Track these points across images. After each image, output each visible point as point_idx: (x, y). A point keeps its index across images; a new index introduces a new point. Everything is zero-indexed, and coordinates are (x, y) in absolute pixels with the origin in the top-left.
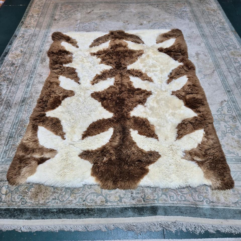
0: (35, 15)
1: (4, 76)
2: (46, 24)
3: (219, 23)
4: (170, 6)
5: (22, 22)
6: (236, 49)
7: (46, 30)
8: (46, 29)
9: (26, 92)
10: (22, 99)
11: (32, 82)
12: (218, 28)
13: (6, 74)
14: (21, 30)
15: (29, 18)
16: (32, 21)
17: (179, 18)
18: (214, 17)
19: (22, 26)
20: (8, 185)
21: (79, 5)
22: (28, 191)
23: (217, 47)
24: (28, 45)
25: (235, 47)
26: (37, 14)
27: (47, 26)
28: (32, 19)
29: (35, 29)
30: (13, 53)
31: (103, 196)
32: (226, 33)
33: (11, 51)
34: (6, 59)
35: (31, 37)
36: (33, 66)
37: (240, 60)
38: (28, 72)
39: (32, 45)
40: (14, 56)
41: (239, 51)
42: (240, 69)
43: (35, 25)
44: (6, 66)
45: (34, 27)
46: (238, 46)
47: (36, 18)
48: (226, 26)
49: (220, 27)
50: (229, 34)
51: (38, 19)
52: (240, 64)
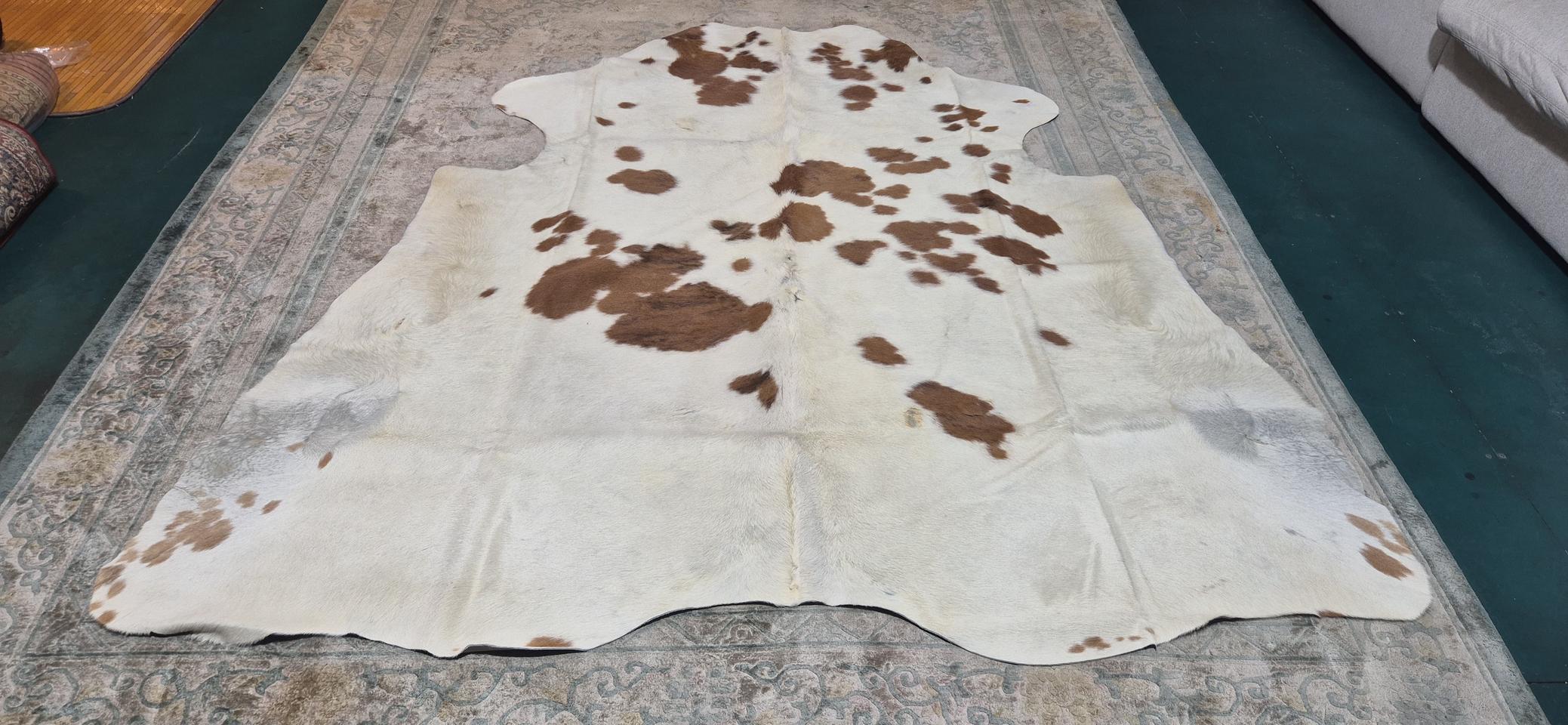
0: (362, 26)
1: (204, 249)
2: (401, 60)
3: (1106, 73)
4: (917, 8)
5: (304, 49)
6: (1171, 169)
7: (402, 80)
8: (400, 79)
9: (292, 314)
10: (272, 338)
11: (320, 277)
12: (1103, 90)
13: (211, 242)
14: (294, 79)
15: (336, 38)
16: (347, 47)
17: (951, 50)
18: (1090, 49)
19: (300, 63)
20: (173, 670)
22: (257, 695)
24: (321, 135)
25: (1164, 161)
26: (368, 23)
27: (407, 66)
28: (347, 38)
29: (354, 78)
30: (251, 163)
31: (575, 713)
32: (1133, 107)
33: (245, 154)
34: (221, 187)
35: (334, 106)
36: (330, 216)
37: (1179, 209)
38: (307, 237)
39: (335, 136)
40: (256, 176)
41: (1179, 176)
42: (1182, 241)
43: (357, 60)
44: (215, 214)
45: (352, 68)
46: (1178, 158)
47: (364, 36)
48: (1135, 82)
49: (1112, 88)
50: (1143, 113)
51: (370, 39)
52: (1181, 223)
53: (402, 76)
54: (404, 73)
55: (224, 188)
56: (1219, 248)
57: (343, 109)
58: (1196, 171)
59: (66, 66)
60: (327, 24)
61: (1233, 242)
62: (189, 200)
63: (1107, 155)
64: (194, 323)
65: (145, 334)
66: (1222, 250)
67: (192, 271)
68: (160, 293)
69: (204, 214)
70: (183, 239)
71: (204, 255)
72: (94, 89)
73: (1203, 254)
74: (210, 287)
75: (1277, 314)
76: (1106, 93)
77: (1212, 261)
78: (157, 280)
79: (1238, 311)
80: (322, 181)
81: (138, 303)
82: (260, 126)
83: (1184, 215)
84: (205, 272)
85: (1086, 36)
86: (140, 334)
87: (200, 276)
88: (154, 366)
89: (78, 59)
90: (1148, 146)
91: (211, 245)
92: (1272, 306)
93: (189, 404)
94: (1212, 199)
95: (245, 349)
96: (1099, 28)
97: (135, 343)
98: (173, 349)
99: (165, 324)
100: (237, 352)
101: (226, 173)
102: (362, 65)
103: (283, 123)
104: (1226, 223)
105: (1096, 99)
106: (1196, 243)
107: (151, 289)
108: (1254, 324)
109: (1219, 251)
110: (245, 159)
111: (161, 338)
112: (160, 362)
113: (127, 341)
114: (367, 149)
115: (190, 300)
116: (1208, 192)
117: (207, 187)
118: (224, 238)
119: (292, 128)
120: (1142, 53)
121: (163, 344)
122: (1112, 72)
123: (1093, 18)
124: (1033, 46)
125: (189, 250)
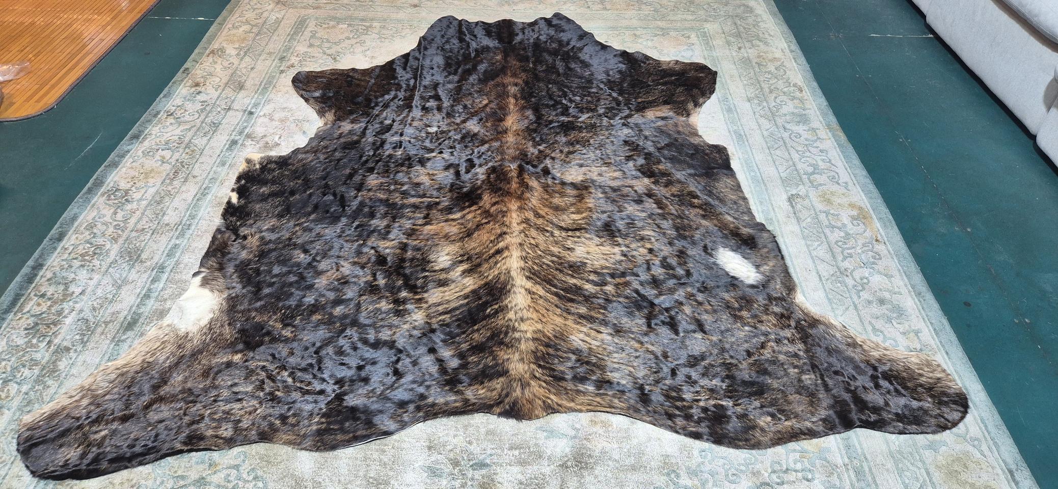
1: (88, 237)
2: (257, 79)
3: (788, 101)
5: (187, 69)
6: (839, 184)
7: (256, 96)
8: (254, 95)
9: (147, 296)
10: (129, 318)
11: (173, 263)
12: (785, 115)
13: (95, 231)
14: (176, 94)
15: (211, 60)
16: (218, 67)
18: (776, 80)
19: (182, 81)
21: (371, 27)
23: (779, 173)
24: (190, 141)
25: (834, 178)
26: (236, 48)
27: (260, 85)
28: (220, 61)
29: (221, 94)
30: (134, 164)
32: (809, 130)
33: (131, 156)
34: (109, 183)
35: (203, 117)
36: (188, 209)
37: (846, 220)
38: (167, 228)
39: (200, 142)
40: (137, 174)
41: (846, 191)
42: (848, 249)
43: (225, 80)
44: (101, 207)
45: (220, 86)
46: (844, 176)
47: (232, 60)
48: (810, 109)
49: (793, 113)
50: (817, 135)
51: (236, 61)
52: (847, 234)
53: (256, 92)
54: (258, 90)
55: (111, 185)
56: (878, 257)
57: (208, 120)
58: (858, 187)
59: (10, 81)
60: (206, 49)
61: (889, 252)
62: (84, 194)
63: (788, 171)
64: (71, 303)
65: (32, 312)
66: (880, 259)
67: (77, 256)
68: (49, 275)
69: (94, 205)
70: (73, 229)
71: (88, 243)
72: (28, 100)
73: (865, 261)
74: (88, 270)
75: (926, 319)
76: (788, 117)
77: (873, 268)
78: (48, 264)
79: (895, 315)
80: (186, 180)
81: (32, 283)
82: (146, 132)
83: (850, 226)
84: (86, 258)
85: (772, 69)
86: (28, 312)
87: (81, 261)
88: (34, 341)
89: (22, 74)
90: (820, 163)
91: (95, 234)
92: (922, 311)
93: (56, 377)
94: (871, 212)
95: (106, 327)
96: (783, 62)
97: (24, 319)
98: (52, 326)
99: (49, 303)
100: (99, 330)
101: (115, 172)
102: (227, 83)
103: (162, 130)
104: (883, 234)
105: (780, 121)
106: (860, 251)
107: (43, 271)
108: (907, 327)
109: (878, 259)
110: (131, 160)
111: (44, 315)
112: (39, 337)
113: (18, 318)
114: (223, 153)
115: (71, 282)
116: (869, 206)
117: (99, 183)
118: (105, 227)
119: (169, 134)
120: (815, 84)
121: (44, 321)
122: (792, 100)
123: (778, 54)
124: (732, 76)
125: (77, 238)
